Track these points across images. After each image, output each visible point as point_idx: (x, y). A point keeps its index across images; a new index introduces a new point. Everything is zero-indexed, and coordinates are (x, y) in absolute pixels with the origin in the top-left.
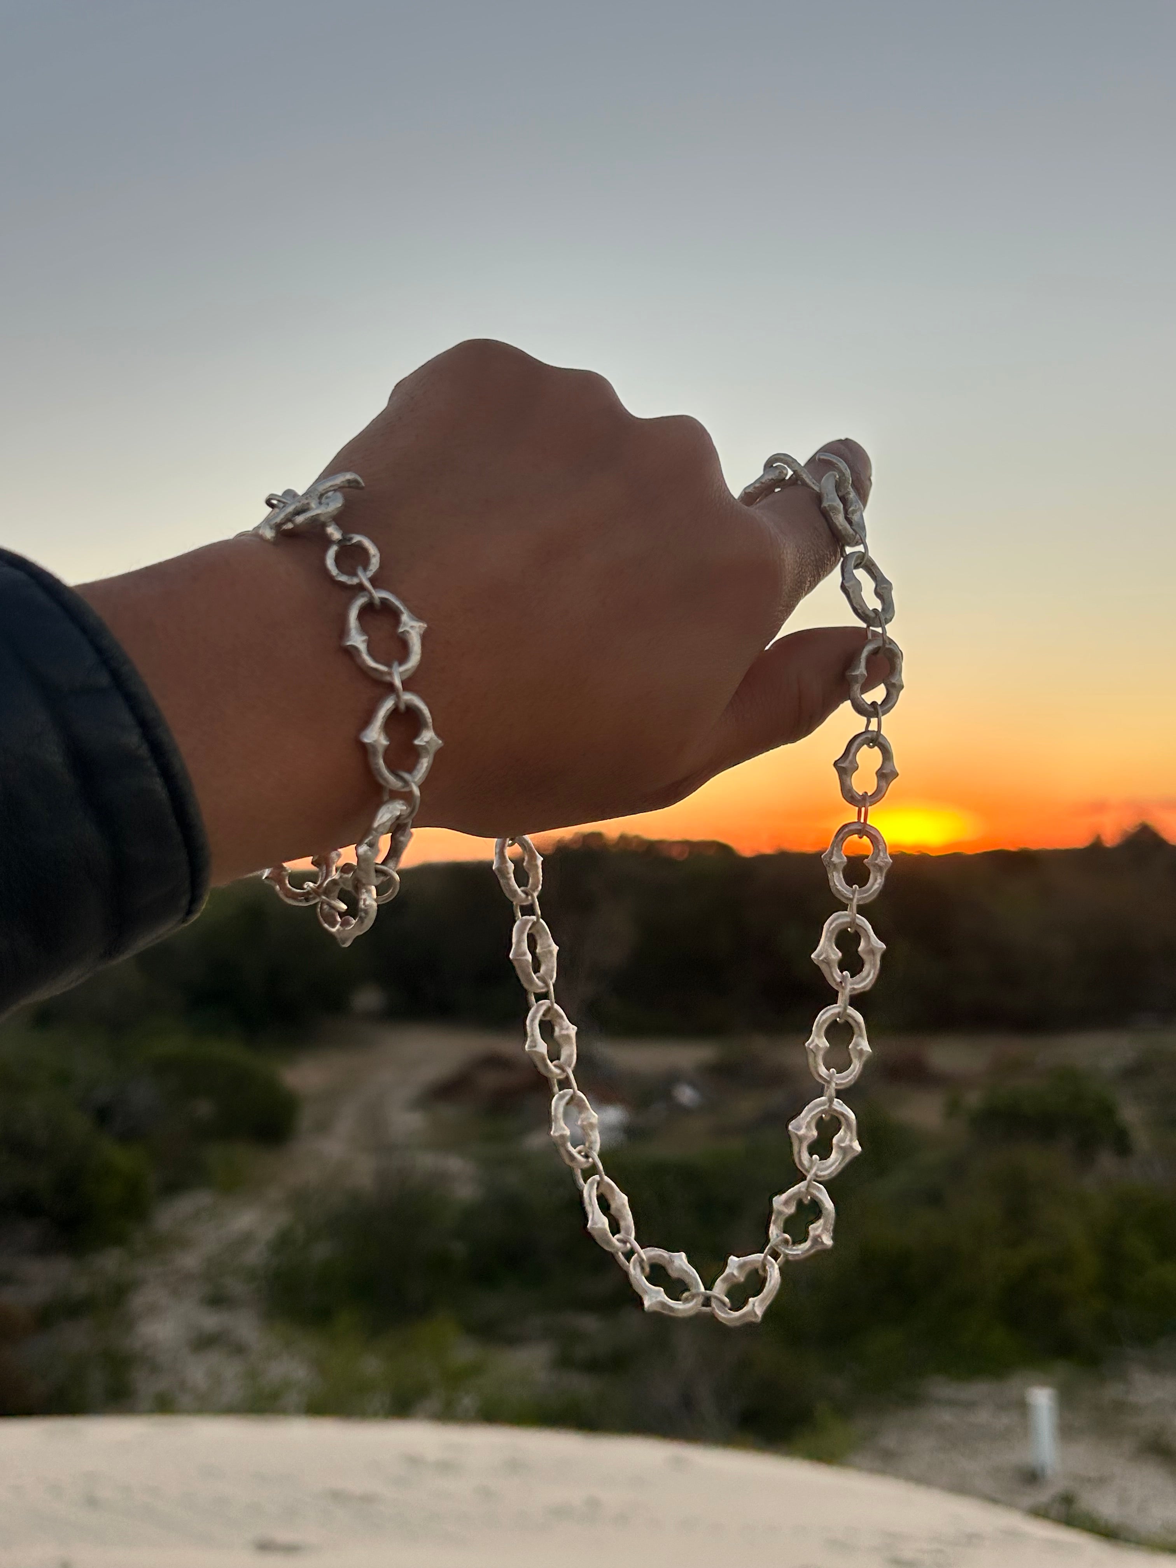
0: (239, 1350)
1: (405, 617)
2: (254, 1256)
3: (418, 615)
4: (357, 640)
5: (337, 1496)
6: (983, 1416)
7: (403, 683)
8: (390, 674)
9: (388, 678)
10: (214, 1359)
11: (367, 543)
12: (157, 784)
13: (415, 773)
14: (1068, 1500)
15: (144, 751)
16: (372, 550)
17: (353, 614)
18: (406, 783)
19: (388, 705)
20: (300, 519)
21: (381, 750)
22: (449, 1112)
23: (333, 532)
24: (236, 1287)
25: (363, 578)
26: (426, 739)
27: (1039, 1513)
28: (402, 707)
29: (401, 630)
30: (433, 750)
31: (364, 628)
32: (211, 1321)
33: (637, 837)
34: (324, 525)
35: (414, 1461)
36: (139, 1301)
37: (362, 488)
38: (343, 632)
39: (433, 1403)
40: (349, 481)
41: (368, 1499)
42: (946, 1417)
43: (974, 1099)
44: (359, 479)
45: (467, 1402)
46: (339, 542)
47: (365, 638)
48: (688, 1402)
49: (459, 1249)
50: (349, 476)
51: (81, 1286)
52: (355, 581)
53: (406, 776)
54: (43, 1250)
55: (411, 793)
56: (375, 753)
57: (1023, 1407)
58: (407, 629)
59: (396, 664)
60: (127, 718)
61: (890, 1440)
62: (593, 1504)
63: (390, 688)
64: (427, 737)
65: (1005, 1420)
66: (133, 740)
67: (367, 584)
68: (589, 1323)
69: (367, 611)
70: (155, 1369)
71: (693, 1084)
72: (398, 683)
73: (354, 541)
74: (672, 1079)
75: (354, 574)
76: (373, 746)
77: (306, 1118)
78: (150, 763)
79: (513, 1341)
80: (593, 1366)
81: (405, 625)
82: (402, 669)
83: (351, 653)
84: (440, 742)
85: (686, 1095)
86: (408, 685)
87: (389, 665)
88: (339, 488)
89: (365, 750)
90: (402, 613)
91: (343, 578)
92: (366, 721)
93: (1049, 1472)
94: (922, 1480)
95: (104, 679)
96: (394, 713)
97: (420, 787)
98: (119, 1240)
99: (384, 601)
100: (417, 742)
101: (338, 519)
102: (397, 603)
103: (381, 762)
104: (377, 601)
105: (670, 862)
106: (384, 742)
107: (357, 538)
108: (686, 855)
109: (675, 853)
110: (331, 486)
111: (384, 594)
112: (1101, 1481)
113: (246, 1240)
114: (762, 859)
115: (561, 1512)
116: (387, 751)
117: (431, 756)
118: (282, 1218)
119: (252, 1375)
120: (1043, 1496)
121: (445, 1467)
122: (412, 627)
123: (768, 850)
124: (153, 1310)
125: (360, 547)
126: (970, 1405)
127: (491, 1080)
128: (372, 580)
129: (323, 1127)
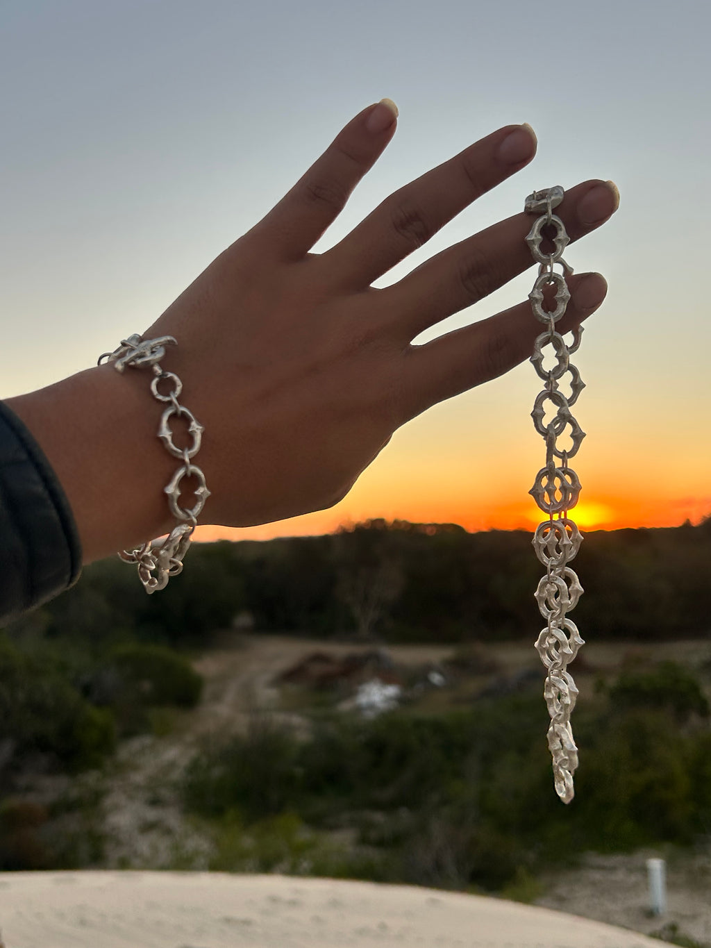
0: (168, 832)
1: (194, 423)
2: (177, 775)
3: (200, 422)
4: (166, 433)
5: (228, 920)
6: (620, 876)
7: (190, 459)
8: (183, 454)
9: (181, 457)
10: (153, 837)
11: (176, 378)
12: (53, 513)
13: (194, 510)
14: (673, 928)
15: (46, 495)
16: (179, 382)
17: (165, 419)
18: (189, 516)
19: (181, 473)
20: (139, 361)
21: (176, 498)
22: (292, 688)
23: (158, 370)
24: (165, 793)
25: (173, 398)
26: (201, 491)
27: (654, 936)
28: (189, 474)
29: (190, 430)
30: (205, 497)
31: (170, 427)
32: (151, 814)
33: (405, 522)
34: (152, 366)
35: (274, 900)
36: (108, 802)
37: (176, 346)
38: (158, 427)
39: (285, 865)
40: (168, 341)
41: (247, 923)
42: (597, 876)
43: (612, 682)
44: (175, 340)
45: (306, 865)
46: (160, 376)
47: (171, 433)
48: (439, 866)
49: (299, 771)
50: (169, 338)
51: (74, 793)
52: (167, 399)
53: (189, 512)
54: (52, 771)
55: (192, 521)
56: (173, 500)
57: (645, 871)
58: (194, 429)
59: (186, 450)
60: (35, 476)
61: (562, 890)
62: (383, 927)
63: (183, 462)
64: (202, 491)
65: (633, 878)
66: (40, 489)
67: (175, 401)
68: (379, 817)
69: (173, 417)
70: (119, 843)
71: (441, 673)
72: (187, 460)
73: (169, 376)
74: (428, 668)
75: (168, 395)
76: (172, 495)
77: (207, 691)
78: (49, 502)
79: (333, 828)
80: (380, 843)
81: (193, 427)
82: (189, 452)
83: (162, 441)
84: (209, 493)
85: (436, 678)
86: (193, 460)
87: (183, 450)
88: (162, 345)
89: (166, 498)
90: (192, 420)
91: (160, 397)
92: (168, 481)
93: (661, 911)
94: (580, 914)
95: (24, 456)
96: (185, 477)
97: (196, 518)
98: (97, 765)
99: (183, 413)
100: (196, 493)
101: (161, 363)
102: (190, 415)
103: (176, 504)
104: (179, 413)
105: (424, 537)
106: (178, 493)
107: (170, 375)
108: (435, 532)
109: (428, 531)
110: (158, 343)
111: (183, 409)
112: (694, 917)
113: (172, 765)
114: (481, 535)
115: (362, 932)
116: (180, 497)
117: (204, 500)
118: (194, 753)
119: (176, 847)
120: (658, 926)
121: (293, 904)
122: (197, 429)
123: (485, 530)
124: (117, 808)
125: (171, 379)
126: (613, 869)
127: (317, 669)
128: (177, 399)
129: (217, 698)
